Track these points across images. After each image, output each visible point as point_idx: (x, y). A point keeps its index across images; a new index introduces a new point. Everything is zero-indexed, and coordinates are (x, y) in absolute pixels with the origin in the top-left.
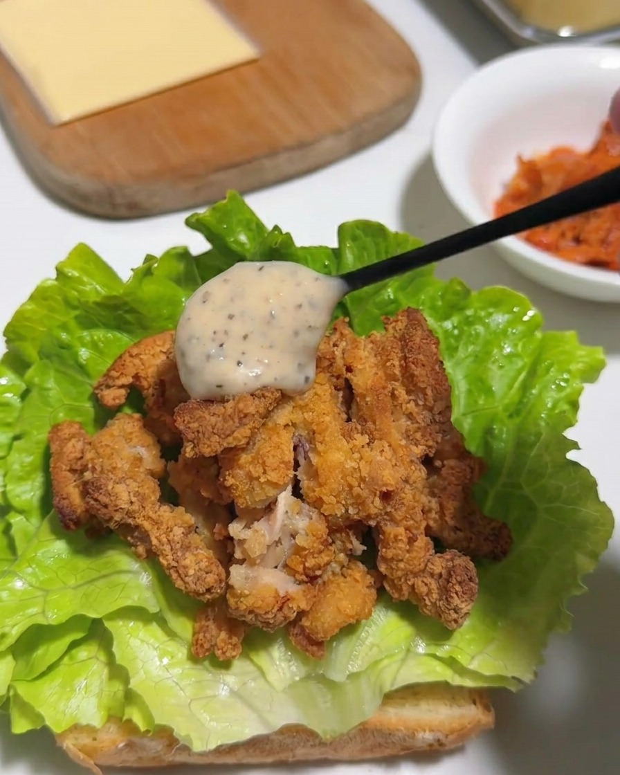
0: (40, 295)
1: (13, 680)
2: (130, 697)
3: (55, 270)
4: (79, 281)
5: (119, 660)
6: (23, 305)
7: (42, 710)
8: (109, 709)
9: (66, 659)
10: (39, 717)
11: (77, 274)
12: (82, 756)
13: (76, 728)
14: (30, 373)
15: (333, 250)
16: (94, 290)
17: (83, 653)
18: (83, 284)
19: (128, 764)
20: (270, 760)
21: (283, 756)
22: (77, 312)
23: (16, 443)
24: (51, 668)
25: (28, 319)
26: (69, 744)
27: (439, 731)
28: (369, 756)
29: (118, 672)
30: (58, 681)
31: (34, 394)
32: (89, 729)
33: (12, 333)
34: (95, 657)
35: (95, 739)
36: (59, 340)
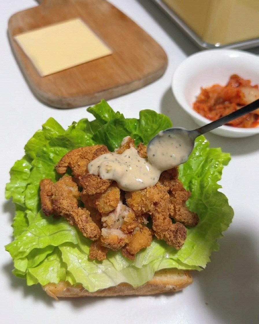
0: (37, 135)
1: (28, 267)
2: (68, 273)
3: (42, 127)
4: (50, 130)
5: (64, 260)
8: (61, 277)
9: (46, 260)
10: (36, 280)
11: (49, 128)
12: (51, 293)
13: (49, 284)
14: (33, 162)
15: (138, 120)
16: (55, 133)
17: (52, 258)
18: (52, 131)
19: (67, 296)
20: (115, 295)
21: (120, 294)
22: (49, 141)
23: (29, 186)
25: (32, 143)
26: (46, 289)
27: (174, 285)
29: (64, 265)
30: (43, 268)
31: (34, 169)
32: (54, 284)
33: (27, 148)
34: (56, 259)
35: (56, 288)
36: (43, 150)
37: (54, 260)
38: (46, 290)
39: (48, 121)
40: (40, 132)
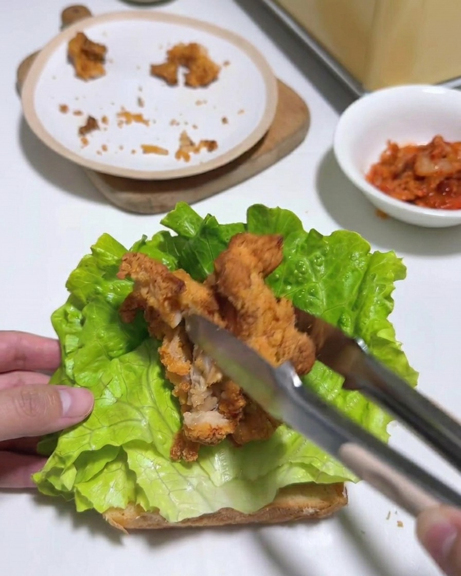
0: (83, 264)
1: (75, 482)
2: (138, 491)
3: (90, 250)
4: (103, 255)
5: (131, 468)
6: (75, 270)
7: (91, 499)
8: (129, 497)
9: (105, 470)
10: (90, 503)
11: (102, 251)
12: (116, 524)
13: (112, 509)
14: (85, 309)
15: (245, 224)
16: (111, 258)
17: (114, 467)
18: (107, 257)
19: (143, 528)
22: (104, 273)
23: (80, 350)
24: (96, 476)
25: (78, 278)
26: (108, 517)
27: (316, 507)
28: (277, 521)
29: (131, 475)
30: (100, 483)
31: (87, 322)
32: (118, 509)
33: (70, 285)
34: (121, 469)
35: (123, 514)
36: (96, 289)
37: (118, 469)
38: (108, 519)
39: (100, 239)
40: (90, 258)
